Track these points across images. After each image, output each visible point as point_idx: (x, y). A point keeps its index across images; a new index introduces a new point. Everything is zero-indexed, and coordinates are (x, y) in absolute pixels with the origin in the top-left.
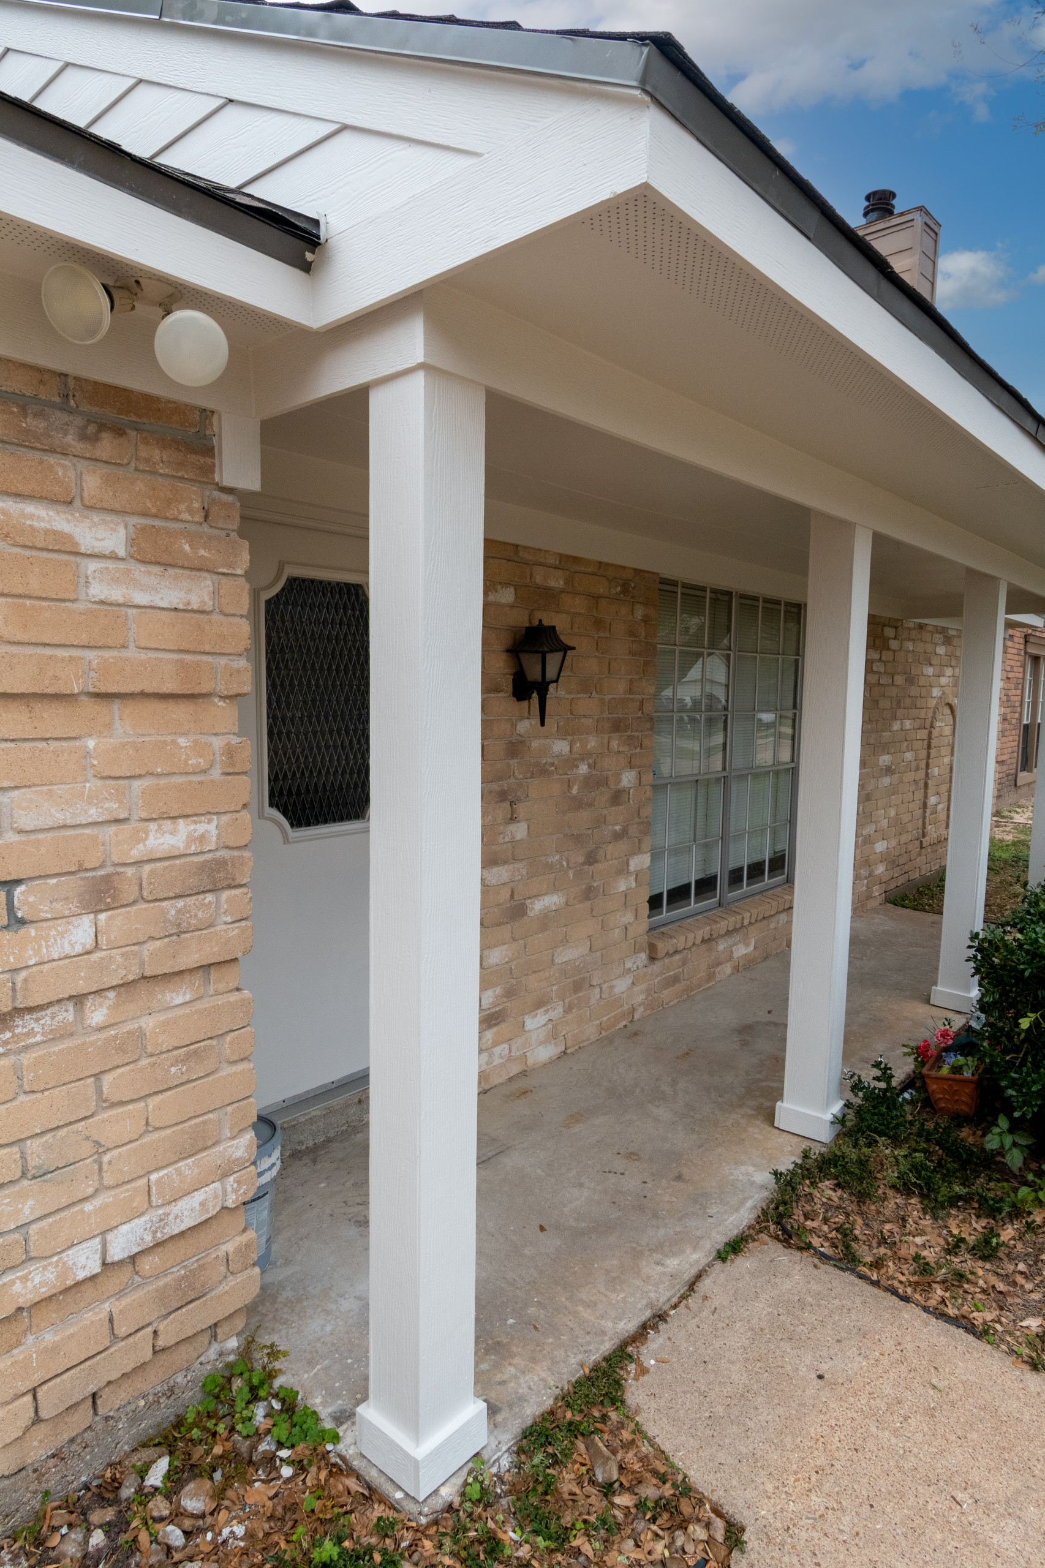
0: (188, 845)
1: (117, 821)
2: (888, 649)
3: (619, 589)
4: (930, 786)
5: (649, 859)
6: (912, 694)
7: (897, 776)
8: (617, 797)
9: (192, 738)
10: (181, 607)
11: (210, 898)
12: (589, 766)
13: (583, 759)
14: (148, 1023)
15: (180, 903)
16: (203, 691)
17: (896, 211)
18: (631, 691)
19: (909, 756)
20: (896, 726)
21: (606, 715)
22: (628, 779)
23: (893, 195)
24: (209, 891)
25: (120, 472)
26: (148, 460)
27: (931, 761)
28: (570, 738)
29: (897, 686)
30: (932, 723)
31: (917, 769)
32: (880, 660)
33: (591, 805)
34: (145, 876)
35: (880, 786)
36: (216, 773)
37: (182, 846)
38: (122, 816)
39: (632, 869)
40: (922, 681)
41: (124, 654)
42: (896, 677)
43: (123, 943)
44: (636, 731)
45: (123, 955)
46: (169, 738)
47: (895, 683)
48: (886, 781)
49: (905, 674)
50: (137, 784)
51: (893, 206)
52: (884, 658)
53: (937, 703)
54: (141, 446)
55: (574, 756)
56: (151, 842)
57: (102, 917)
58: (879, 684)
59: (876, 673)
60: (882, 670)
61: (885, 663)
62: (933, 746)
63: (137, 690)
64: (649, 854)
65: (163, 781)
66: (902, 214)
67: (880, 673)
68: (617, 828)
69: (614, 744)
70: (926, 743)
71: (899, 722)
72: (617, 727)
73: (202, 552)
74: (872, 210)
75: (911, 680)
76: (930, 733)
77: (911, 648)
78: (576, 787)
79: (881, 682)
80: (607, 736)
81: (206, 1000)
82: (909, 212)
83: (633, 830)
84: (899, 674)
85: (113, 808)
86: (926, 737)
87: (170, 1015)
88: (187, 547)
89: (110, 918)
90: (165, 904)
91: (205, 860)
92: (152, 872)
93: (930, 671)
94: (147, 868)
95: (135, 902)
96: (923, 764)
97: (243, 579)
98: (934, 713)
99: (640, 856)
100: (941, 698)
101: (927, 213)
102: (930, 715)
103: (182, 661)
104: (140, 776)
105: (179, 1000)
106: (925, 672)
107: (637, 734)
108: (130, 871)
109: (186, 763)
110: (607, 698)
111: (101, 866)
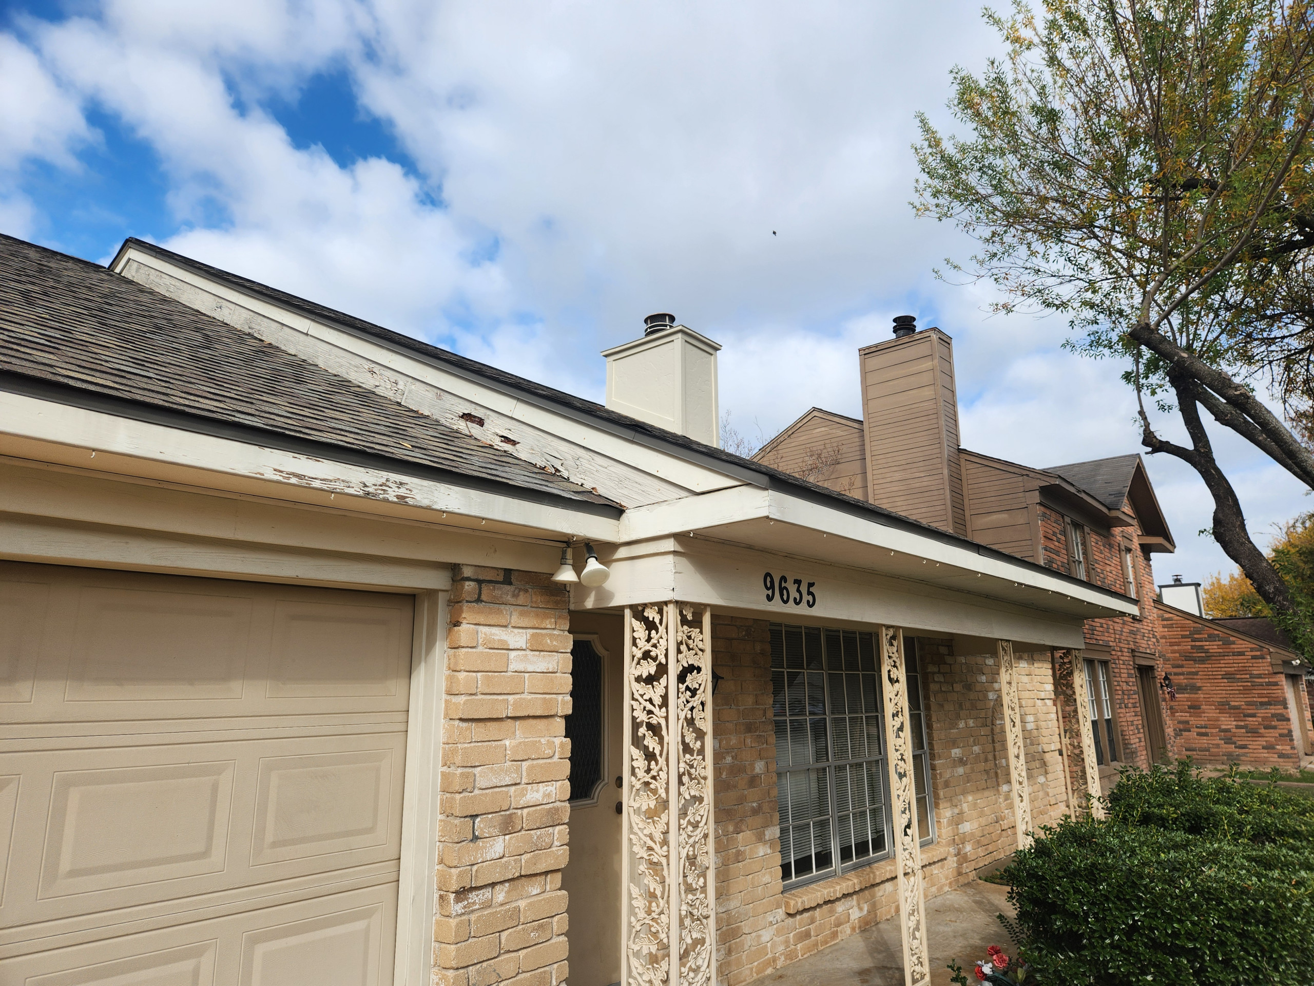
0: (543, 799)
1: (516, 784)
2: (945, 663)
3: (744, 633)
4: (1000, 775)
5: (779, 830)
6: (972, 697)
7: (969, 766)
8: (753, 781)
9: (547, 739)
10: (545, 671)
11: (551, 829)
12: (733, 757)
13: (728, 753)
14: (522, 904)
15: (538, 832)
16: (553, 714)
17: (918, 330)
18: (757, 703)
19: (976, 749)
20: (962, 724)
21: (741, 720)
22: (759, 767)
23: (914, 319)
24: (550, 826)
25: (525, 608)
26: (536, 602)
27: (997, 753)
28: (719, 737)
29: (957, 692)
30: (992, 721)
31: (986, 760)
32: (939, 672)
33: (735, 787)
34: (525, 815)
35: (956, 775)
36: (556, 759)
37: (541, 799)
38: (518, 782)
39: (767, 838)
40: (978, 688)
41: (523, 696)
42: (954, 685)
43: (515, 854)
44: (763, 731)
45: (514, 860)
46: (538, 739)
47: (955, 690)
48: (961, 770)
49: (961, 682)
50: (524, 763)
51: (915, 327)
52: (942, 671)
53: (994, 705)
54: (533, 596)
55: (722, 750)
56: (528, 796)
57: (507, 837)
58: (941, 691)
59: (937, 682)
60: (942, 680)
61: (944, 674)
62: (996, 741)
63: (527, 715)
64: (778, 827)
65: (535, 762)
66: (921, 332)
67: (941, 682)
68: (755, 805)
69: (748, 741)
70: (990, 738)
71: (963, 721)
72: (749, 728)
73: (555, 643)
74: (900, 329)
75: (969, 687)
76: (992, 729)
77: (964, 661)
78: (725, 773)
79: (943, 689)
80: (743, 736)
81: (545, 894)
82: (926, 331)
83: (766, 807)
84: (957, 683)
85: (514, 777)
86: (989, 733)
87: (532, 900)
88: (549, 641)
89: (510, 839)
90: (532, 832)
91: (550, 808)
92: (528, 814)
93: (984, 679)
94: (525, 811)
95: (520, 831)
96: (990, 757)
97: (569, 654)
98: (993, 712)
99: (772, 828)
100: (996, 700)
101: (940, 331)
102: (990, 714)
103: (545, 698)
104: (526, 760)
105: (535, 892)
106: (979, 680)
107: (763, 734)
108: (519, 812)
109: (544, 753)
110: (741, 708)
111: (508, 809)
